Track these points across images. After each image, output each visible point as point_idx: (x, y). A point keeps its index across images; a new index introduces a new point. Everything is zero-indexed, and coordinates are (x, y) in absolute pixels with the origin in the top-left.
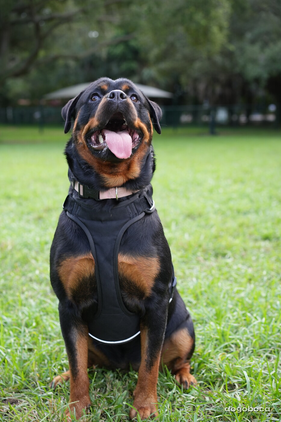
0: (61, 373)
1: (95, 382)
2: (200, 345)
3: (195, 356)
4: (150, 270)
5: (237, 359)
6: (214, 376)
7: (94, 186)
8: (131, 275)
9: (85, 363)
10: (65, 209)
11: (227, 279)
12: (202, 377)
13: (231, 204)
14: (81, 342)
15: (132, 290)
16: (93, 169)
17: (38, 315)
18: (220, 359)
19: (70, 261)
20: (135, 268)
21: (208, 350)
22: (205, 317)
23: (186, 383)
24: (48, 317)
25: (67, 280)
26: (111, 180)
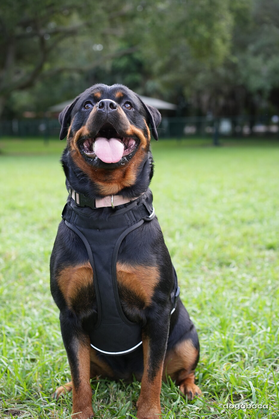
0: (65, 383)
1: (97, 393)
2: (205, 355)
3: (199, 366)
4: (150, 279)
5: (242, 370)
6: (219, 386)
7: (89, 194)
8: (130, 284)
9: (87, 373)
10: (64, 217)
11: (232, 288)
12: (207, 388)
13: (235, 214)
14: (83, 352)
15: (131, 299)
16: (87, 177)
17: (41, 324)
18: (225, 369)
19: (69, 271)
20: (134, 277)
21: (213, 360)
22: (209, 326)
23: (190, 393)
24: (51, 327)
25: (66, 289)
26: (106, 188)
